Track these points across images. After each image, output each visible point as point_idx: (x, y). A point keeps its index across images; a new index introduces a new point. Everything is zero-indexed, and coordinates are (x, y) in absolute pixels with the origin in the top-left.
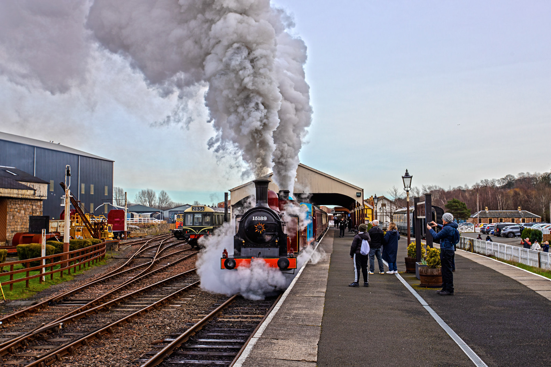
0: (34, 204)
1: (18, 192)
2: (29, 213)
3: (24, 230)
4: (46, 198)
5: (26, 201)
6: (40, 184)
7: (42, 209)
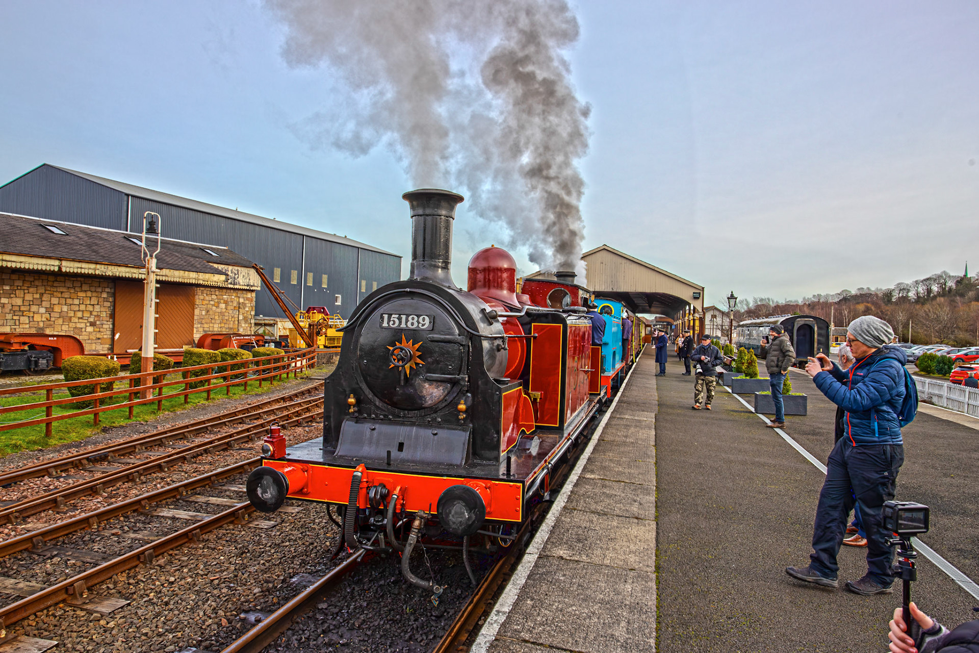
0: (242, 295)
1: (197, 276)
2: (232, 308)
3: (224, 330)
4: (259, 289)
5: (228, 291)
6: (248, 269)
7: (254, 303)
